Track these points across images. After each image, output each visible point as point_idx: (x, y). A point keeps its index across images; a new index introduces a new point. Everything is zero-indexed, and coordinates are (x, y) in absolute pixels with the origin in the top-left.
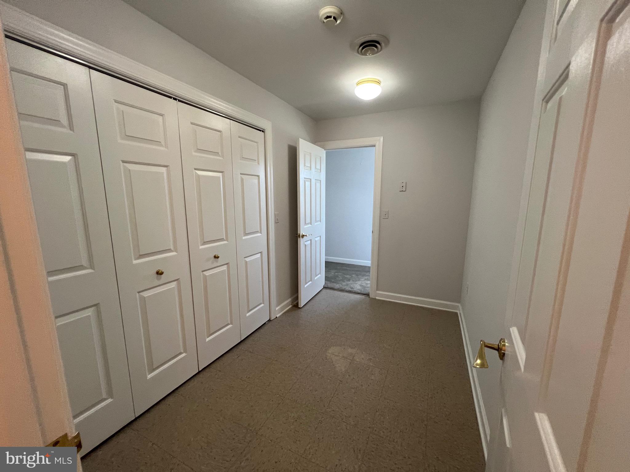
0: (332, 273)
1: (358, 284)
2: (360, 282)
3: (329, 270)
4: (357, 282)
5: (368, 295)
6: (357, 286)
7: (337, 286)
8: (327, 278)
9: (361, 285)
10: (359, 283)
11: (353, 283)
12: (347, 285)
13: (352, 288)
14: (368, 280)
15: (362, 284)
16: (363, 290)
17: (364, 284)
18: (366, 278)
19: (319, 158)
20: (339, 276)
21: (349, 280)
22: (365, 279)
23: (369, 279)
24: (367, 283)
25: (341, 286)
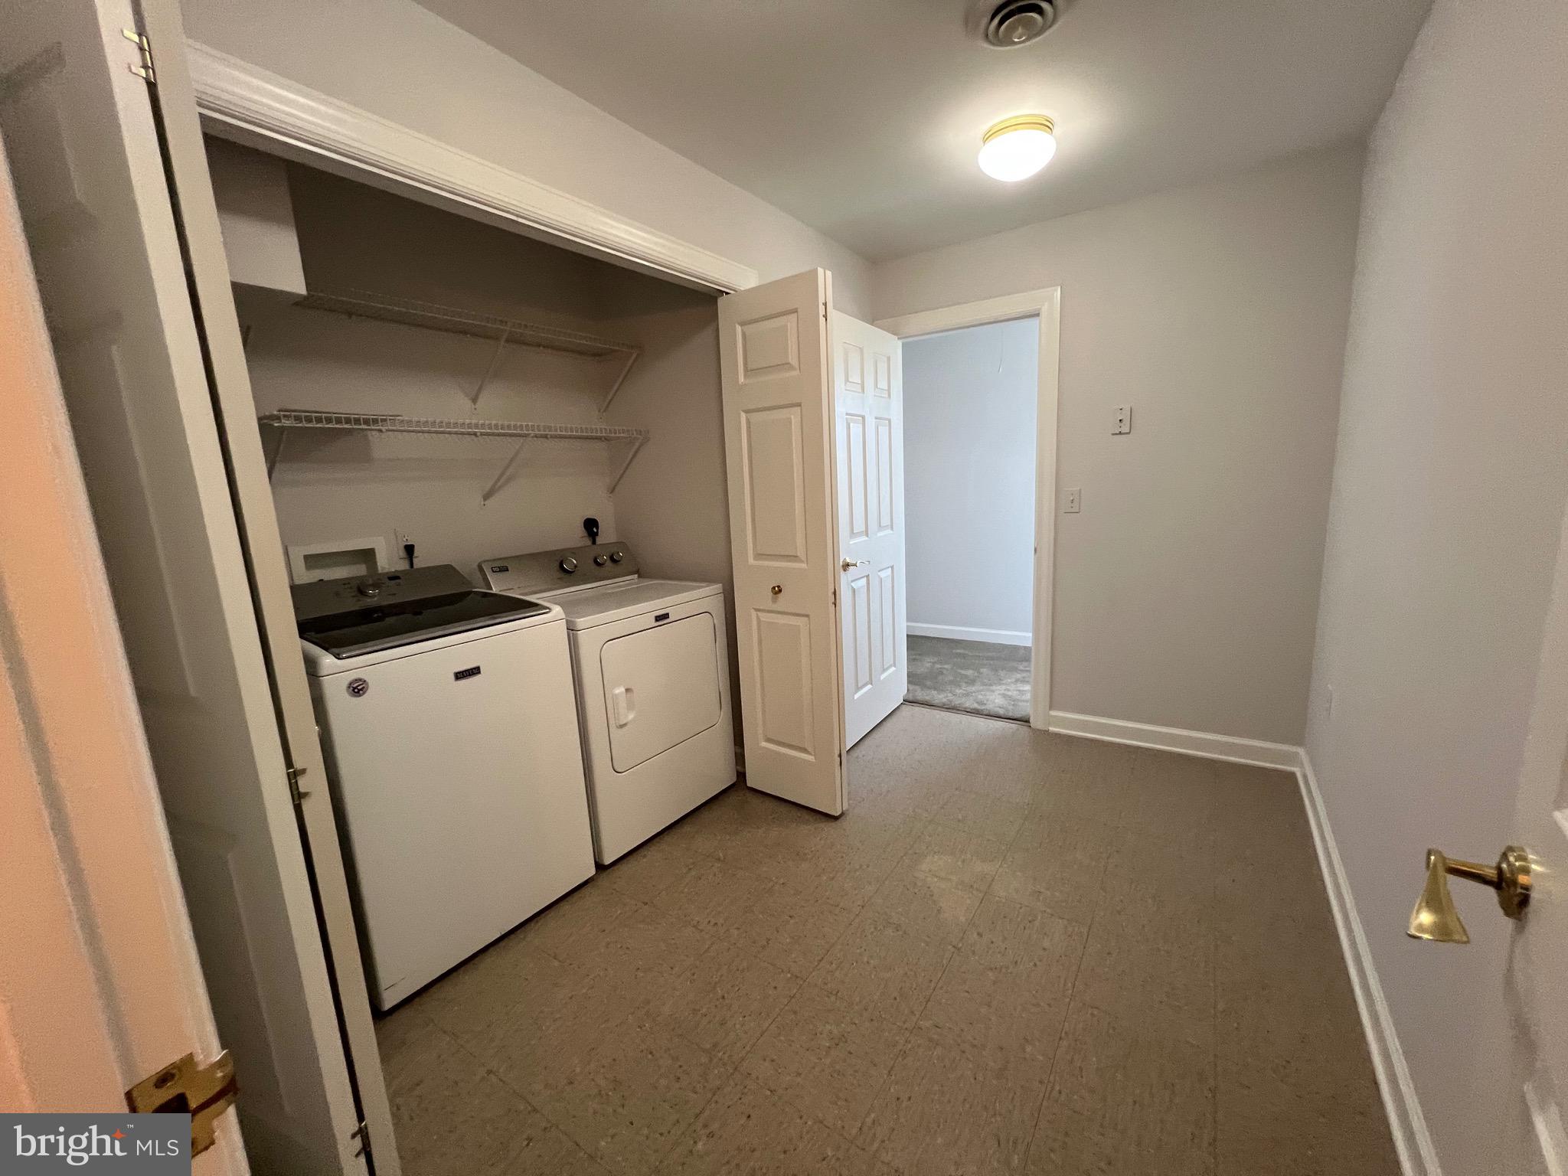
0: (926, 664)
1: (998, 692)
2: (1004, 687)
3: (917, 657)
4: (994, 688)
5: (1025, 721)
6: (995, 698)
7: (940, 697)
8: (913, 678)
9: (1004, 696)
10: (1000, 689)
11: (982, 691)
12: (967, 695)
13: (981, 703)
14: (1024, 681)
15: (1010, 693)
16: (1011, 707)
17: (1014, 694)
18: (1019, 676)
19: (886, 359)
20: (945, 672)
21: (972, 682)
22: (1017, 681)
23: (1027, 679)
24: (1021, 689)
25: (950, 697)
